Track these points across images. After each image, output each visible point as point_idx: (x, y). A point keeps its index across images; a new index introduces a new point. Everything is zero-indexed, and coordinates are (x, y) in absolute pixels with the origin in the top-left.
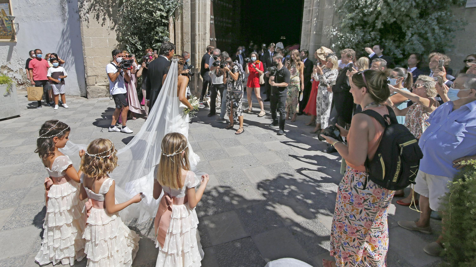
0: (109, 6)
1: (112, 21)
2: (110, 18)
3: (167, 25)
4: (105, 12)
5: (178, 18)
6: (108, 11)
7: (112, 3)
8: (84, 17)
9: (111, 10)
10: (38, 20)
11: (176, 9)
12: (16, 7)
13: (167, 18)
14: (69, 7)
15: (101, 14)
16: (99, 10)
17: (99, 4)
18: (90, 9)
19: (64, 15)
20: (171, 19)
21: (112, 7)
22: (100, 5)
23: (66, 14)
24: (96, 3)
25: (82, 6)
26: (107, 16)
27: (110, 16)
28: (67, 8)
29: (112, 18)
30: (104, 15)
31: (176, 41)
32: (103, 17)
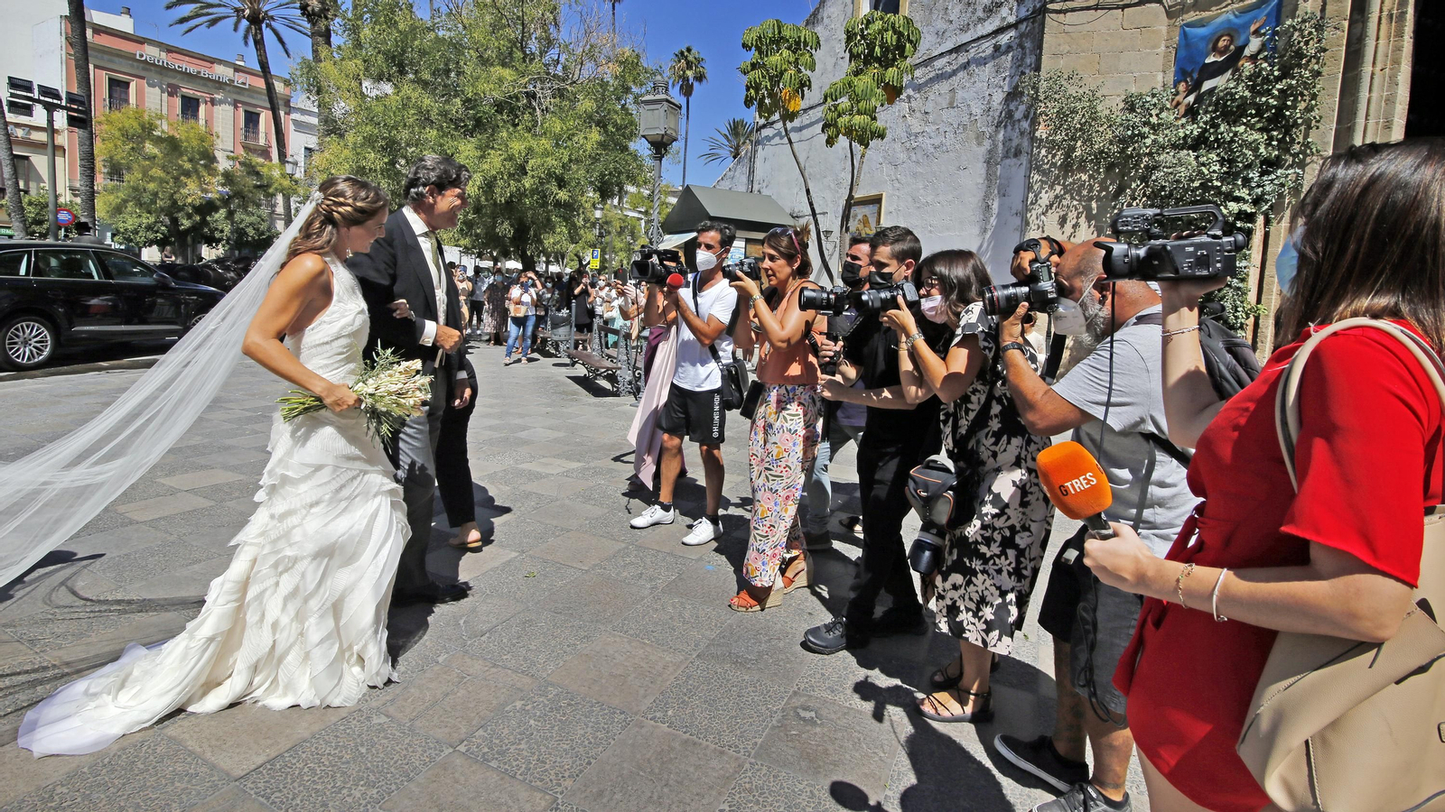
0: (1091, 199)
1: (1092, 228)
2: (1089, 222)
3: (1249, 233)
4: (1081, 210)
5: (1283, 217)
6: (1088, 209)
7: (1099, 192)
8: (1036, 222)
9: (1094, 205)
10: (931, 232)
11: (1281, 196)
12: (891, 209)
13: (1250, 218)
14: (1000, 206)
15: (1072, 215)
16: (1068, 207)
17: (1072, 195)
18: (1051, 205)
19: (986, 220)
20: (1260, 219)
21: (1099, 199)
22: (1072, 198)
23: (992, 219)
24: (1065, 194)
25: (1036, 201)
26: (1082, 220)
27: (1089, 218)
28: (995, 206)
29: (1093, 222)
30: (1078, 218)
31: (1266, 273)
32: (1074, 222)
